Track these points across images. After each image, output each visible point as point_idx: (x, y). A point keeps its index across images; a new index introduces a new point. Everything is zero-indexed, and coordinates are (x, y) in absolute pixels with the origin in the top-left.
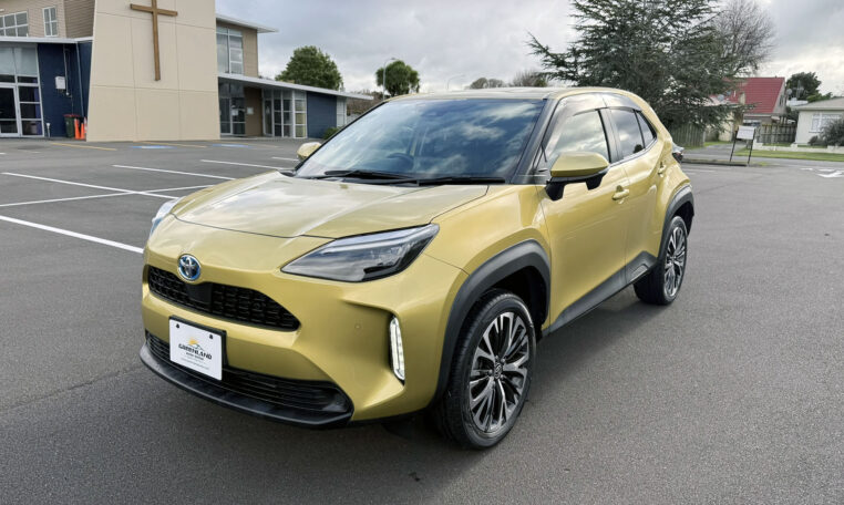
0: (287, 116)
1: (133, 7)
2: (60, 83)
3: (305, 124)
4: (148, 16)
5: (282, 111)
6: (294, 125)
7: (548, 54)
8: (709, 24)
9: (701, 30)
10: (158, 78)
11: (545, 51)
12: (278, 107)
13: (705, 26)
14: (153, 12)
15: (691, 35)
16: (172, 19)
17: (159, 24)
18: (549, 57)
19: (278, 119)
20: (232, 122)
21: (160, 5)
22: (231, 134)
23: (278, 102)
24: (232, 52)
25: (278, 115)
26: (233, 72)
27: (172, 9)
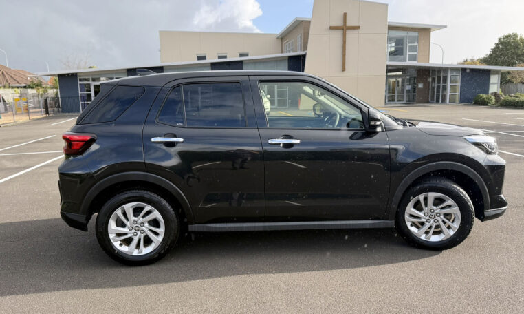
0: (445, 88)
1: (331, 28)
3: (458, 93)
4: (339, 34)
5: (441, 84)
6: (448, 93)
12: (439, 82)
14: (344, 29)
16: (355, 31)
17: (347, 36)
19: (438, 92)
20: (405, 94)
21: (348, 24)
22: (405, 102)
23: (439, 78)
24: (410, 46)
25: (439, 87)
26: (409, 60)
27: (356, 25)
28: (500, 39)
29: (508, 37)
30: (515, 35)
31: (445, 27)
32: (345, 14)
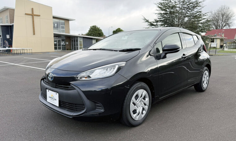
0: (77, 45)
1: (26, 14)
2: (8, 37)
3: (82, 46)
4: (31, 17)
6: (79, 47)
7: (149, 22)
8: (200, 10)
9: (198, 12)
10: (34, 34)
11: (147, 21)
12: (75, 42)
13: (198, 11)
14: (33, 15)
15: (194, 14)
16: (39, 17)
17: (34, 19)
18: (149, 23)
19: (75, 46)
20: (61, 47)
21: (35, 13)
22: (61, 50)
23: (75, 40)
24: (61, 26)
25: (75, 44)
26: (62, 32)
27: (38, 14)
28: (91, 27)
29: (93, 26)
30: (96, 26)
31: (75, 20)
32: (32, 9)
